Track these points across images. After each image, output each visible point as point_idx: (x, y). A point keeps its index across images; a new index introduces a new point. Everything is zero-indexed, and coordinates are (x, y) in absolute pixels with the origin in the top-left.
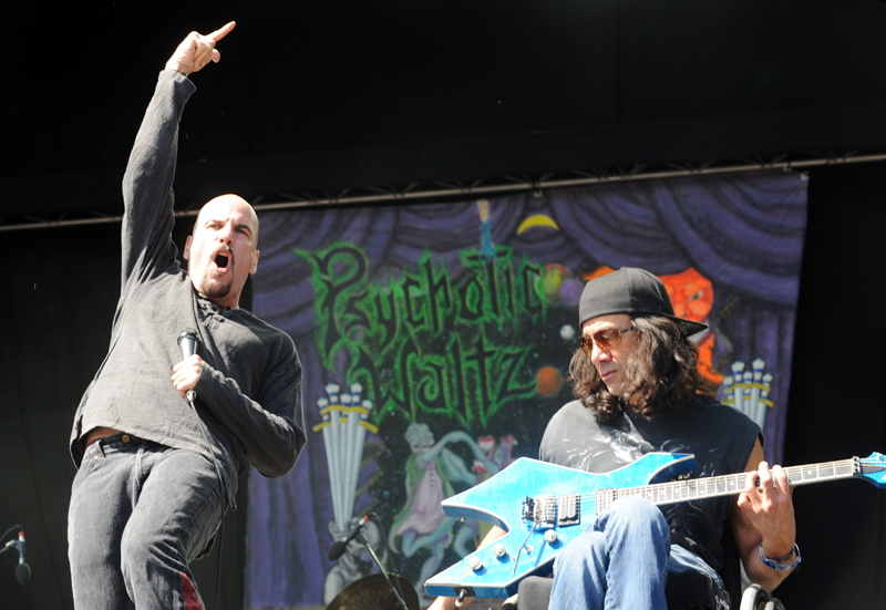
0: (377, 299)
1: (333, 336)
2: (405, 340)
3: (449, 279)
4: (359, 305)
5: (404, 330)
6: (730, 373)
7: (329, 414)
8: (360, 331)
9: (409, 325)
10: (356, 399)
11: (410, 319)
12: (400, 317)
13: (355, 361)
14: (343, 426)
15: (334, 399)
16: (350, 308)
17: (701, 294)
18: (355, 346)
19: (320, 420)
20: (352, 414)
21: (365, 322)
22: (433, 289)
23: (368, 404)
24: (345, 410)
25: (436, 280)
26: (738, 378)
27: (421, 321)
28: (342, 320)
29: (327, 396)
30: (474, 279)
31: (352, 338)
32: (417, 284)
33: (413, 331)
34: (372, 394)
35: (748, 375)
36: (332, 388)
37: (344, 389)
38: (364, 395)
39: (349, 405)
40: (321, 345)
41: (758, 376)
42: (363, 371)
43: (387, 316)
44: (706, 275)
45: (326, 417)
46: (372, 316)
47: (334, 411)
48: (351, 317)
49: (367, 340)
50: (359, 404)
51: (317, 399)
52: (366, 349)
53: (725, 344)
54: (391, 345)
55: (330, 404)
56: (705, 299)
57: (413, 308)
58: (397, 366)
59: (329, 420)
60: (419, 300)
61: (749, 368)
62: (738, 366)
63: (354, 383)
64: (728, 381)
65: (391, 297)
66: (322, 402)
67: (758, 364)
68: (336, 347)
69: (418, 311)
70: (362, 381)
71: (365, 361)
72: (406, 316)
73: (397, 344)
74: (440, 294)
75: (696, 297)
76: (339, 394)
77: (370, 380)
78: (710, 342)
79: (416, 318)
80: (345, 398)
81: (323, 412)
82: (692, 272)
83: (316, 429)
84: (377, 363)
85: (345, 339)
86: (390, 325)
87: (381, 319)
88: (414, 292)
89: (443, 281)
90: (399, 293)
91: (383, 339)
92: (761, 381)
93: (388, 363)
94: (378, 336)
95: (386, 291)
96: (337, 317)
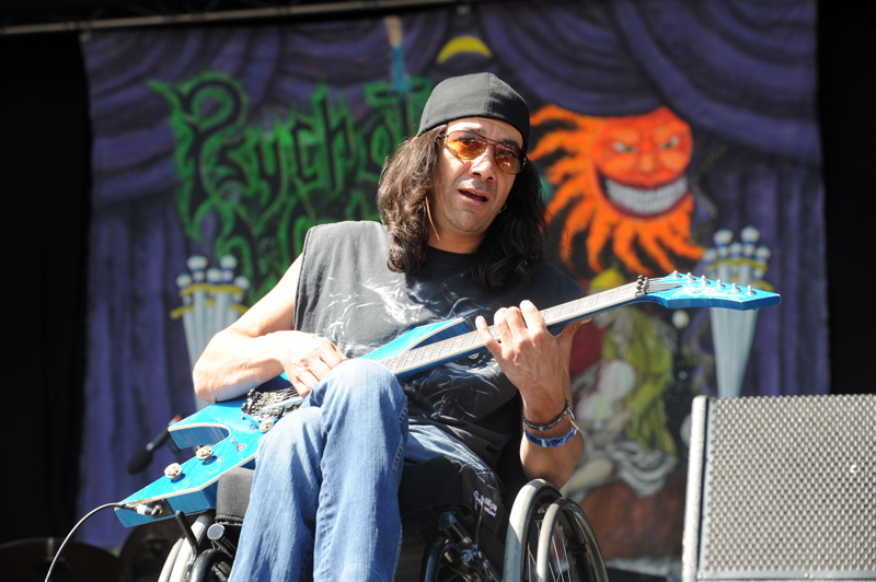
0: (258, 148)
1: (199, 196)
2: (292, 202)
3: (350, 122)
4: (235, 156)
5: (292, 189)
6: (712, 245)
7: (192, 295)
8: (236, 190)
9: (299, 183)
10: (228, 276)
11: (300, 174)
12: (288, 171)
13: (228, 227)
14: (210, 311)
15: (199, 276)
16: (222, 158)
17: (675, 141)
18: (229, 208)
19: (179, 303)
20: (221, 295)
21: (241, 177)
22: (330, 135)
23: (243, 282)
24: (213, 290)
25: (334, 122)
26: (723, 251)
27: (314, 177)
28: (212, 175)
29: (189, 272)
30: (381, 121)
31: (225, 197)
32: (308, 128)
33: (303, 190)
34: (248, 270)
35: (736, 248)
36: (196, 263)
37: (213, 263)
38: (237, 271)
39: (218, 283)
40: (184, 207)
41: (749, 250)
42: (238, 241)
43: (270, 169)
44: (682, 116)
45: (187, 300)
46: (251, 169)
47: (199, 292)
48: (223, 171)
49: (244, 201)
50: (231, 282)
51: (177, 275)
52: (243, 212)
53: (707, 208)
54: (275, 208)
55: (194, 282)
56: (681, 148)
57: (304, 158)
58: (282, 234)
59: (192, 303)
60: (312, 150)
61: (737, 238)
62: (723, 237)
63: (224, 254)
64: (709, 255)
65: (275, 146)
66: (183, 281)
67: (750, 234)
68: (204, 210)
69: (311, 162)
70: (236, 252)
71: (241, 228)
72: (294, 169)
73: (283, 207)
74: (339, 142)
75: (668, 146)
76: (205, 270)
77: (246, 252)
78: (688, 205)
79: (308, 172)
80: (214, 275)
81: (184, 293)
82: (663, 113)
83: (175, 314)
84: (257, 230)
85: (214, 200)
86: (274, 181)
87: (262, 175)
88: (306, 139)
89: (342, 125)
90: (286, 139)
91: (265, 198)
92: (753, 257)
93: (271, 230)
94: (258, 195)
95: (268, 138)
96: (205, 170)
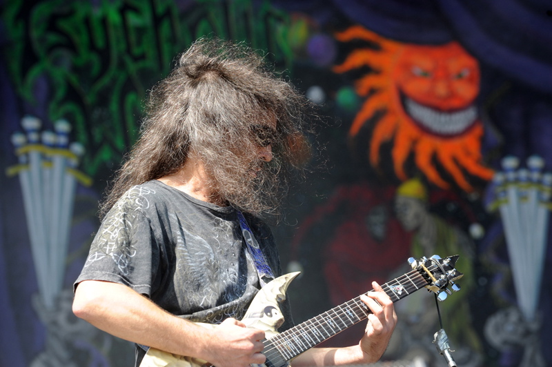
0: (87, 21)
1: (30, 59)
2: (122, 78)
3: (176, 11)
4: (65, 25)
5: (122, 65)
6: (499, 168)
7: (27, 155)
8: (66, 57)
9: (128, 61)
10: (63, 140)
11: (129, 50)
12: (117, 48)
13: (61, 93)
14: (47, 173)
15: (34, 137)
16: (52, 24)
17: (466, 73)
18: (60, 73)
19: (15, 161)
20: (58, 158)
21: (71, 46)
22: (157, 20)
23: (78, 148)
24: (49, 153)
25: (160, 9)
26: (511, 176)
27: (142, 57)
28: (42, 40)
29: (24, 132)
30: (205, 15)
31: (56, 62)
32: (136, 10)
33: (133, 67)
34: (83, 136)
35: (523, 174)
36: (30, 123)
37: (47, 126)
38: (72, 137)
39: (55, 146)
40: (15, 66)
41: (536, 176)
42: (70, 107)
43: (100, 43)
44: (471, 53)
45: (23, 159)
46: (81, 40)
47: (34, 153)
48: (53, 38)
49: (75, 69)
50: (66, 147)
51: (12, 133)
52: (74, 79)
53: (495, 137)
54: (106, 81)
55: (28, 142)
56: (470, 80)
57: (133, 37)
58: (114, 106)
59: (28, 163)
60: (140, 31)
61: (523, 165)
62: (510, 162)
63: (58, 118)
64: (498, 178)
65: (104, 21)
66: (18, 139)
67: (535, 162)
68: (35, 72)
69: (139, 43)
70: (69, 117)
71: (73, 95)
72: (123, 46)
73: (114, 81)
74: (165, 29)
75: (460, 76)
76: (40, 131)
77: (80, 119)
78: (478, 131)
79: (137, 51)
80: (48, 137)
81: (20, 151)
82: (454, 48)
83: (11, 171)
84: (90, 99)
85: (45, 64)
86: (105, 55)
87: (92, 46)
88: (133, 20)
89: (168, 13)
90: (114, 17)
91: (96, 69)
92: (540, 182)
93: (103, 100)
94: (88, 67)
95: (97, 13)
96: (35, 34)
